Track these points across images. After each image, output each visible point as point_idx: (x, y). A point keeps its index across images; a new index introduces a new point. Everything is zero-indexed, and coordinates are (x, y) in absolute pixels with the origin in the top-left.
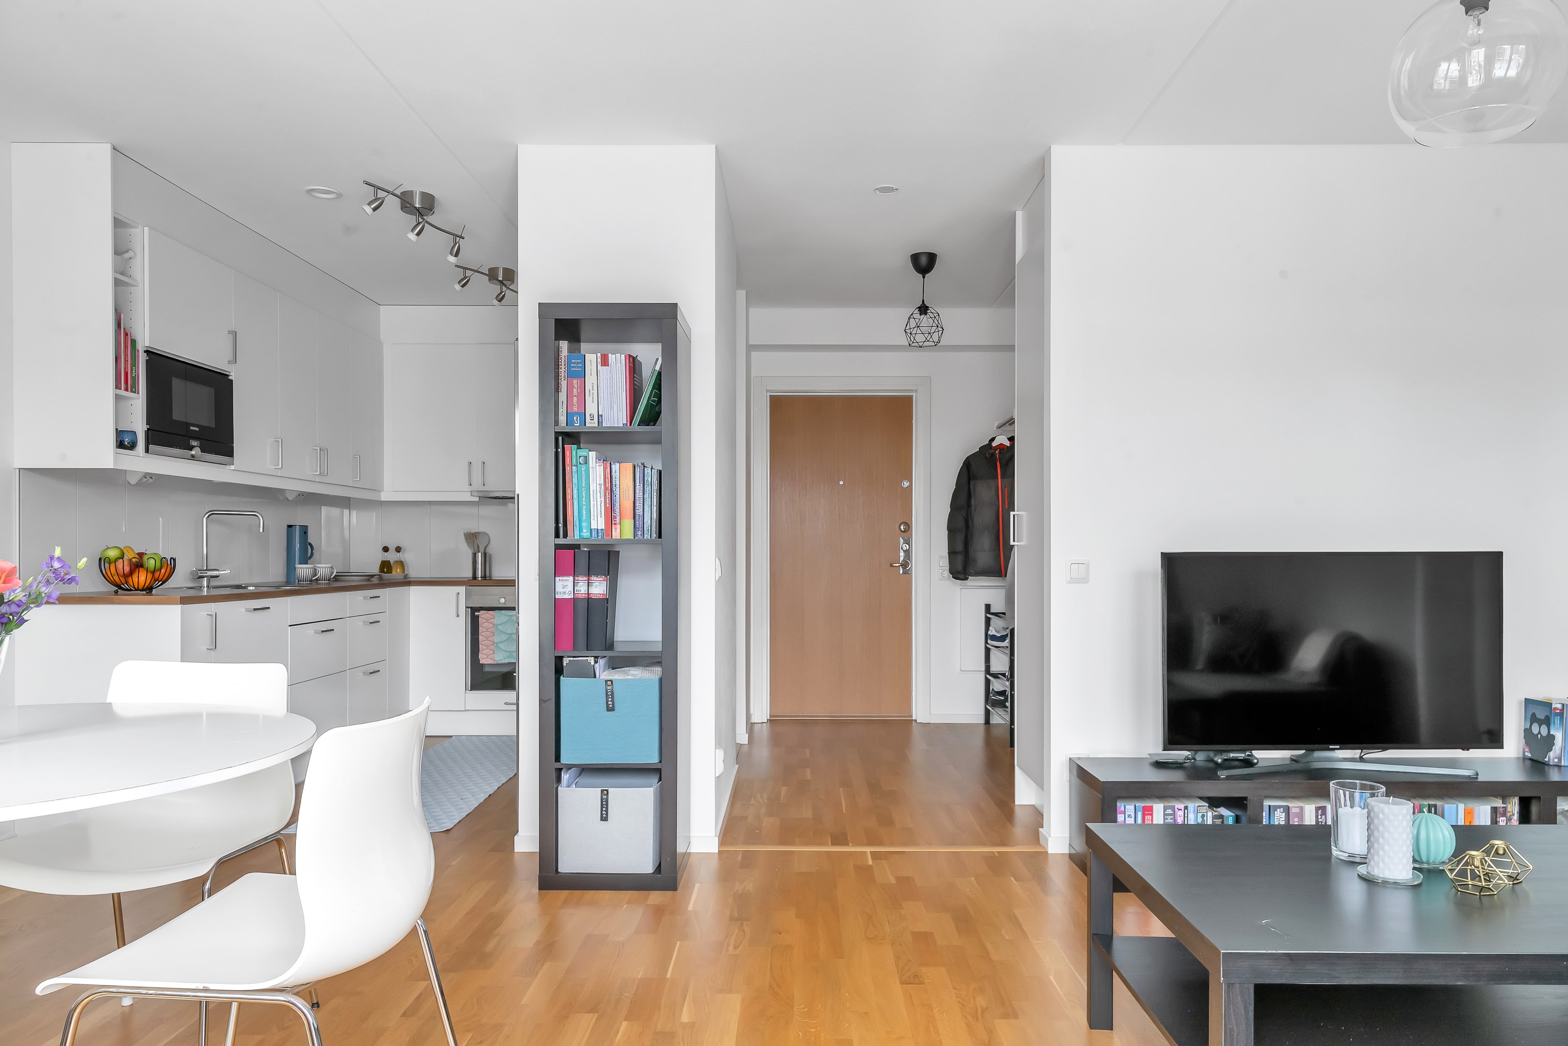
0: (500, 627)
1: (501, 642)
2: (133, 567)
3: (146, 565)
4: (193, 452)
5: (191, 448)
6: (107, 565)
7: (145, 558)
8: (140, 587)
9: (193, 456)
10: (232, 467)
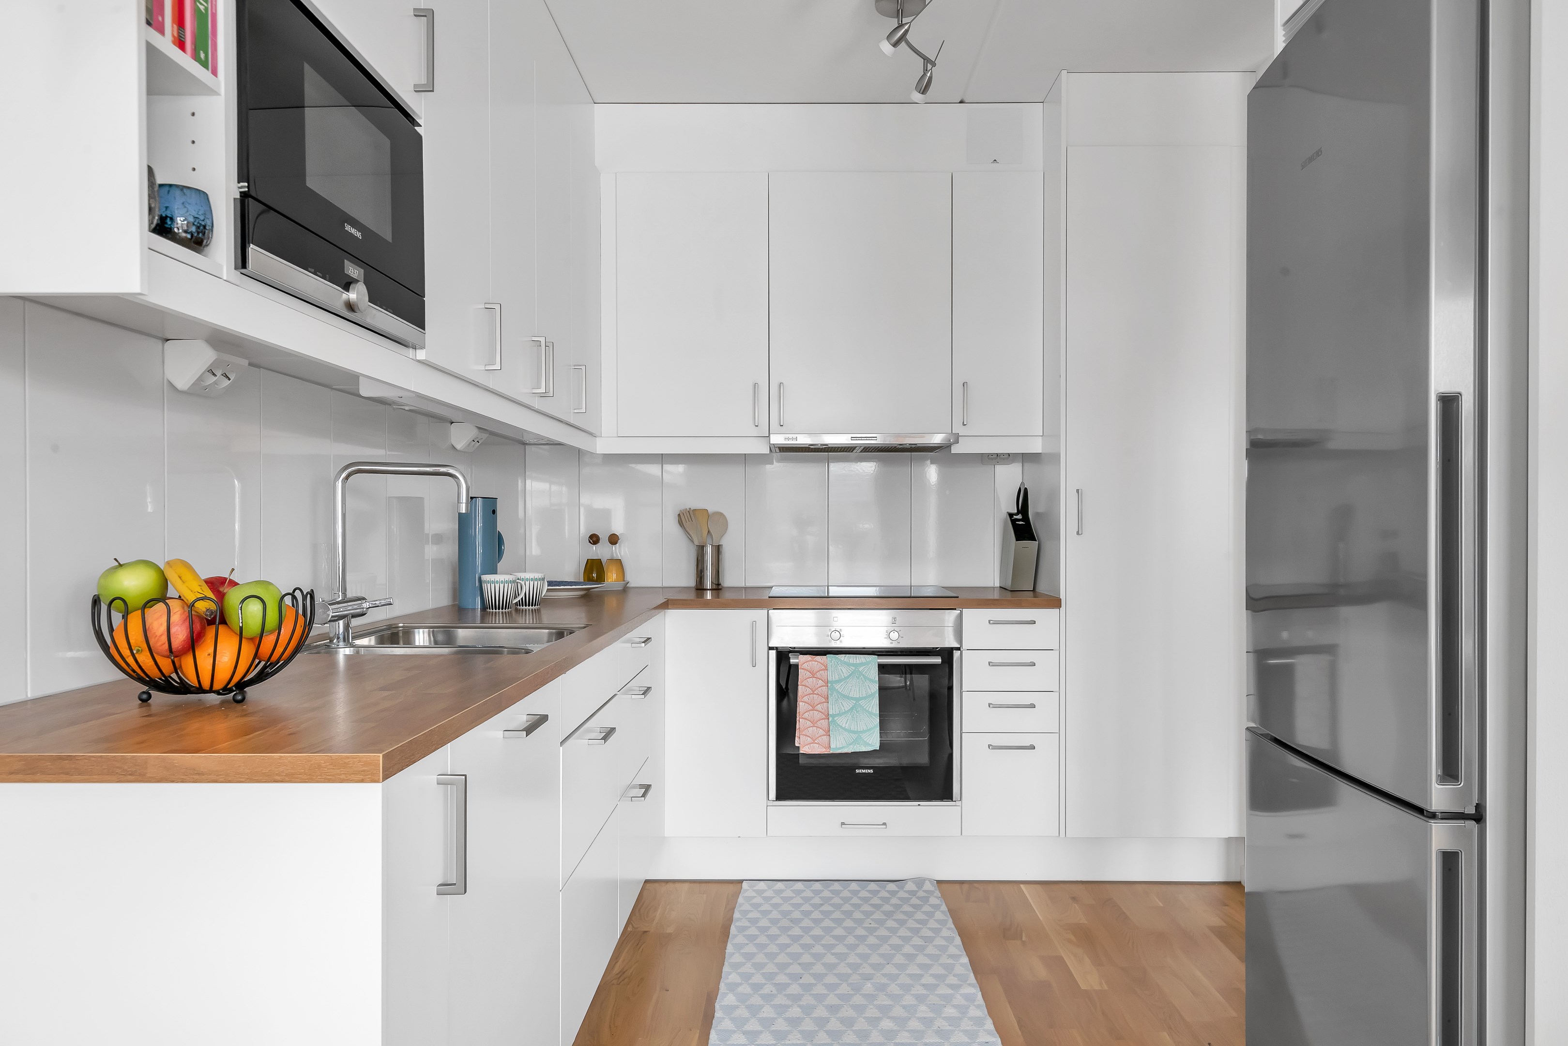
0: (837, 686)
1: (840, 714)
2: (197, 627)
3: (235, 617)
4: (352, 296)
5: (347, 285)
6: (117, 618)
7: (233, 597)
8: (217, 686)
9: (350, 307)
10: (421, 355)
